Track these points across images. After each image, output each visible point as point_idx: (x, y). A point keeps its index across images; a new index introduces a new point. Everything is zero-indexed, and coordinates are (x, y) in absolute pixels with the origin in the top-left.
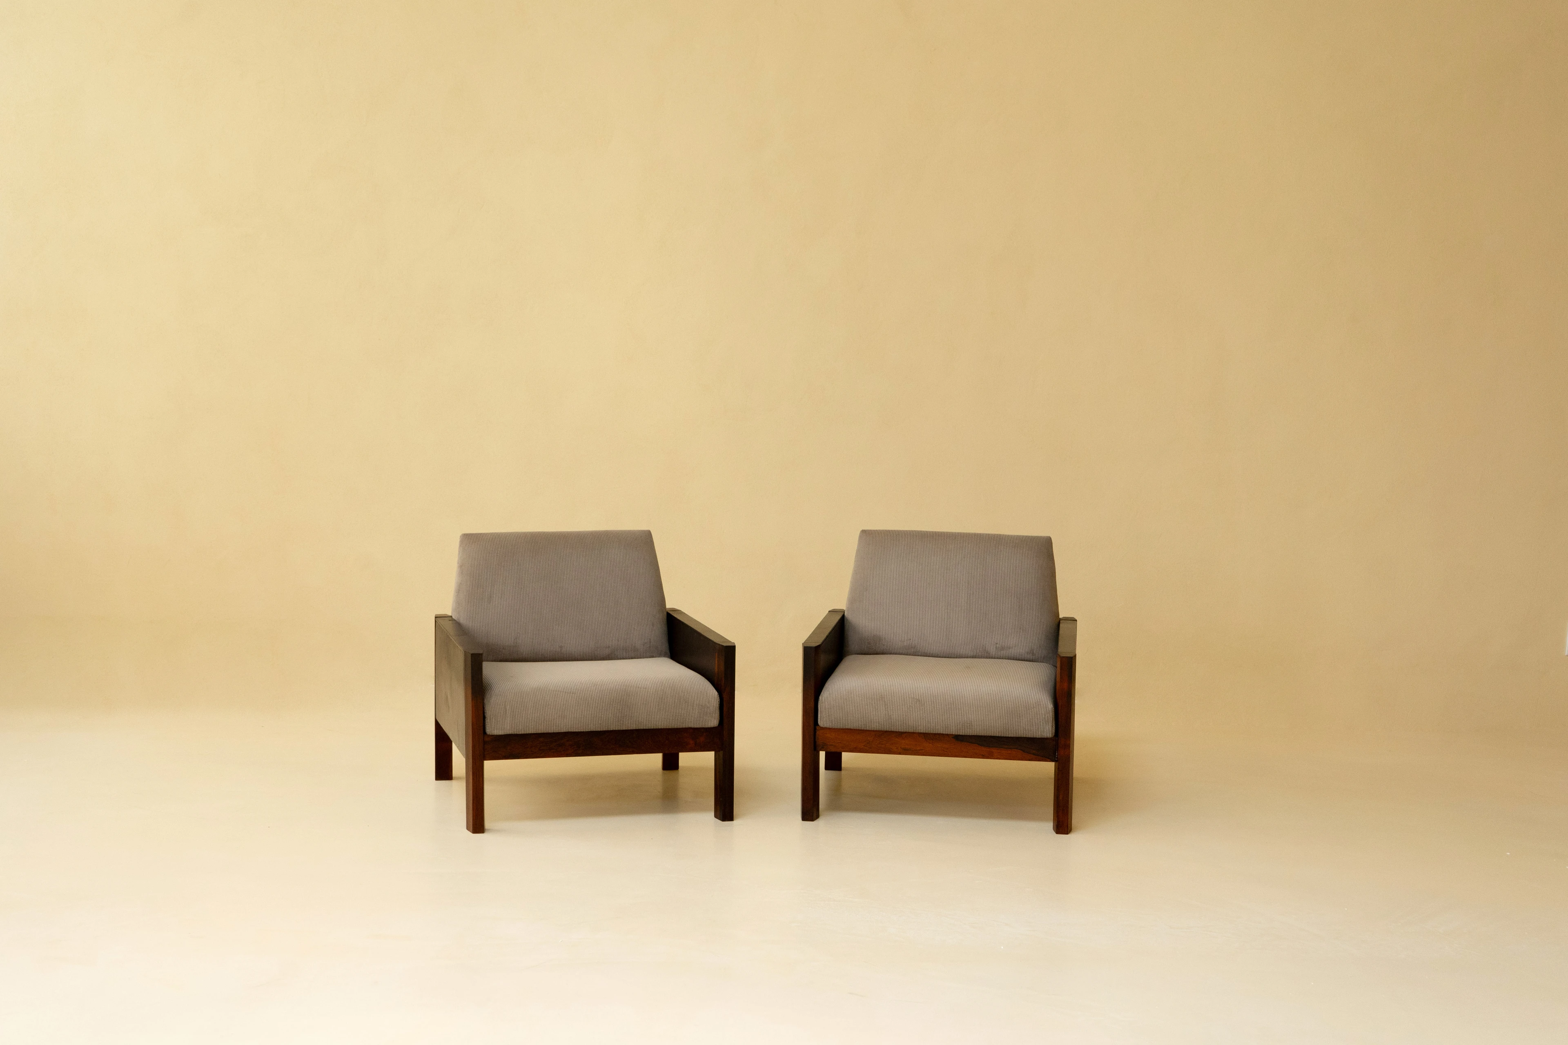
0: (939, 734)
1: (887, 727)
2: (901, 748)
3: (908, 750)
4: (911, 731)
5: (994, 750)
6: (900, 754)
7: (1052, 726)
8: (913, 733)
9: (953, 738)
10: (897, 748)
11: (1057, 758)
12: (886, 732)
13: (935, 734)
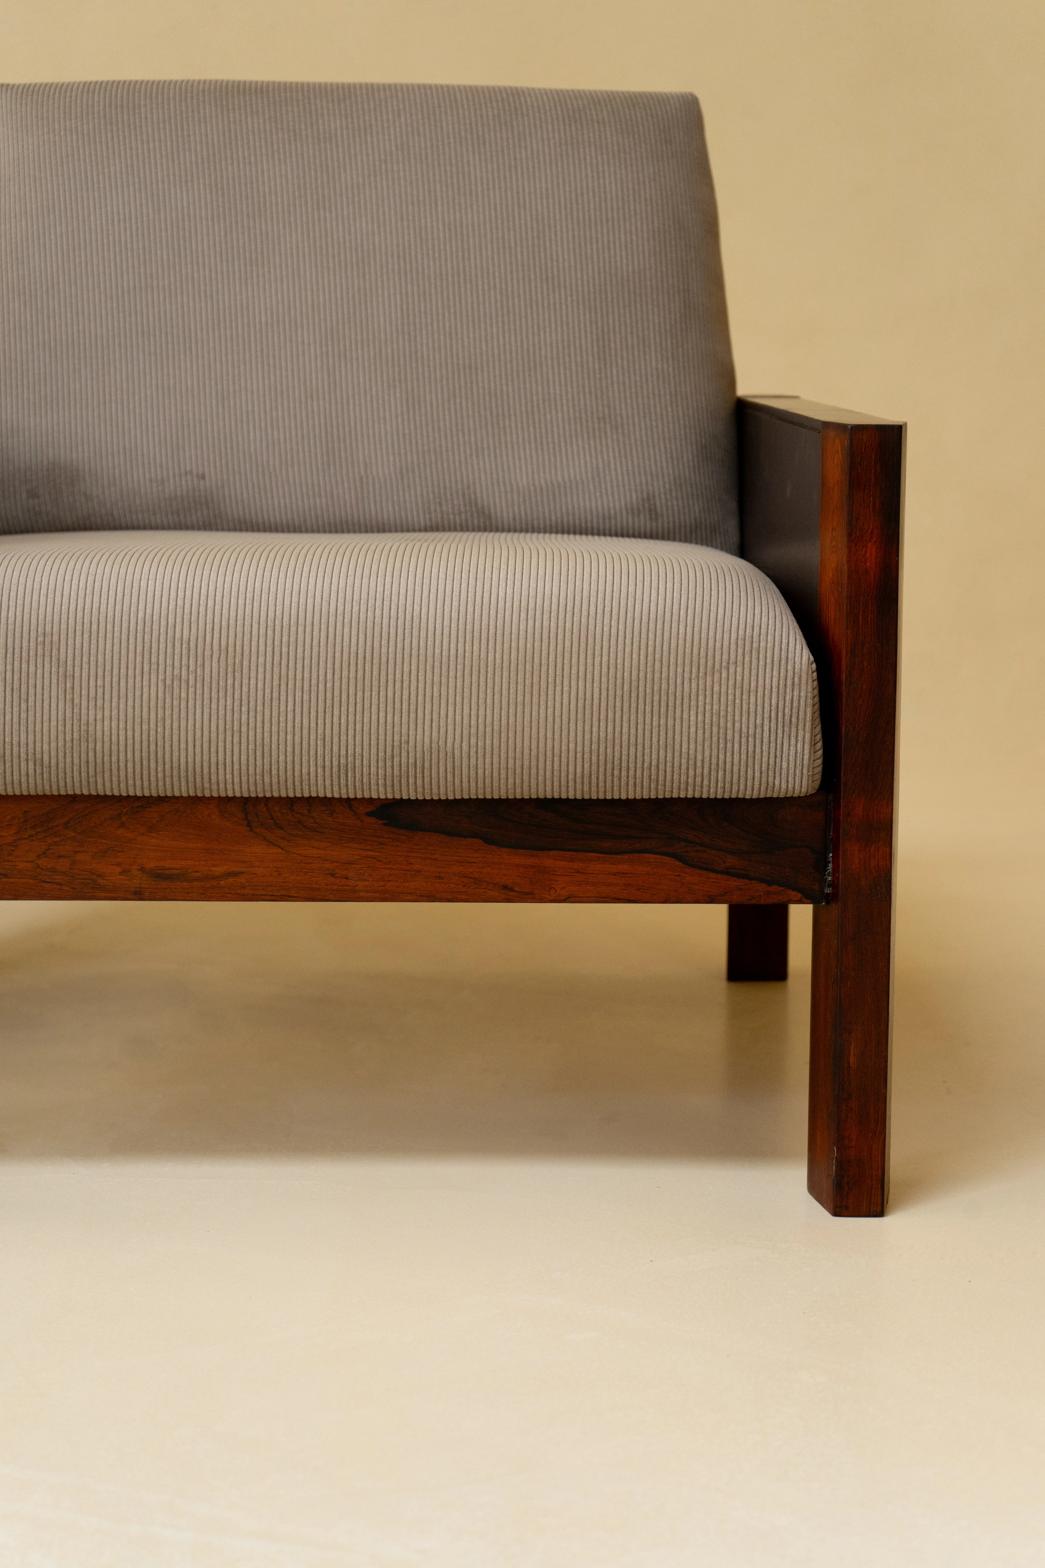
0: (311, 801)
1: (75, 785)
2: (142, 869)
3: (170, 878)
4: (183, 790)
5: (551, 861)
6: (138, 895)
7: (813, 744)
8: (196, 801)
9: (369, 814)
10: (125, 872)
11: (834, 885)
12: (74, 798)
13: (291, 802)
